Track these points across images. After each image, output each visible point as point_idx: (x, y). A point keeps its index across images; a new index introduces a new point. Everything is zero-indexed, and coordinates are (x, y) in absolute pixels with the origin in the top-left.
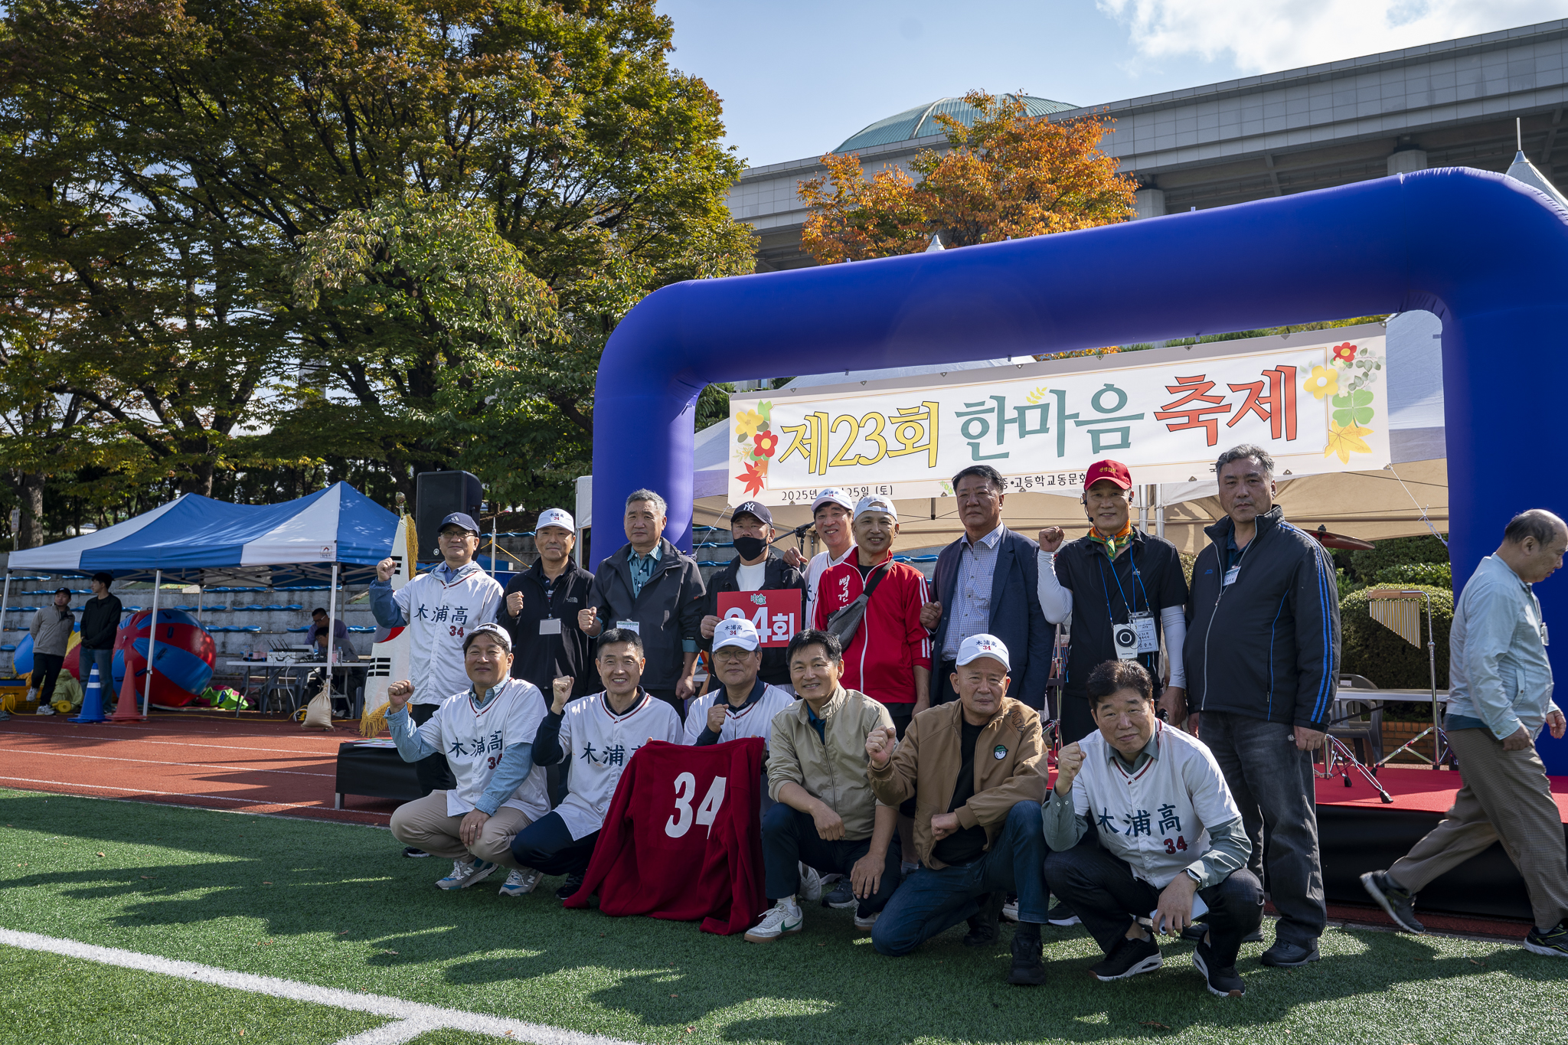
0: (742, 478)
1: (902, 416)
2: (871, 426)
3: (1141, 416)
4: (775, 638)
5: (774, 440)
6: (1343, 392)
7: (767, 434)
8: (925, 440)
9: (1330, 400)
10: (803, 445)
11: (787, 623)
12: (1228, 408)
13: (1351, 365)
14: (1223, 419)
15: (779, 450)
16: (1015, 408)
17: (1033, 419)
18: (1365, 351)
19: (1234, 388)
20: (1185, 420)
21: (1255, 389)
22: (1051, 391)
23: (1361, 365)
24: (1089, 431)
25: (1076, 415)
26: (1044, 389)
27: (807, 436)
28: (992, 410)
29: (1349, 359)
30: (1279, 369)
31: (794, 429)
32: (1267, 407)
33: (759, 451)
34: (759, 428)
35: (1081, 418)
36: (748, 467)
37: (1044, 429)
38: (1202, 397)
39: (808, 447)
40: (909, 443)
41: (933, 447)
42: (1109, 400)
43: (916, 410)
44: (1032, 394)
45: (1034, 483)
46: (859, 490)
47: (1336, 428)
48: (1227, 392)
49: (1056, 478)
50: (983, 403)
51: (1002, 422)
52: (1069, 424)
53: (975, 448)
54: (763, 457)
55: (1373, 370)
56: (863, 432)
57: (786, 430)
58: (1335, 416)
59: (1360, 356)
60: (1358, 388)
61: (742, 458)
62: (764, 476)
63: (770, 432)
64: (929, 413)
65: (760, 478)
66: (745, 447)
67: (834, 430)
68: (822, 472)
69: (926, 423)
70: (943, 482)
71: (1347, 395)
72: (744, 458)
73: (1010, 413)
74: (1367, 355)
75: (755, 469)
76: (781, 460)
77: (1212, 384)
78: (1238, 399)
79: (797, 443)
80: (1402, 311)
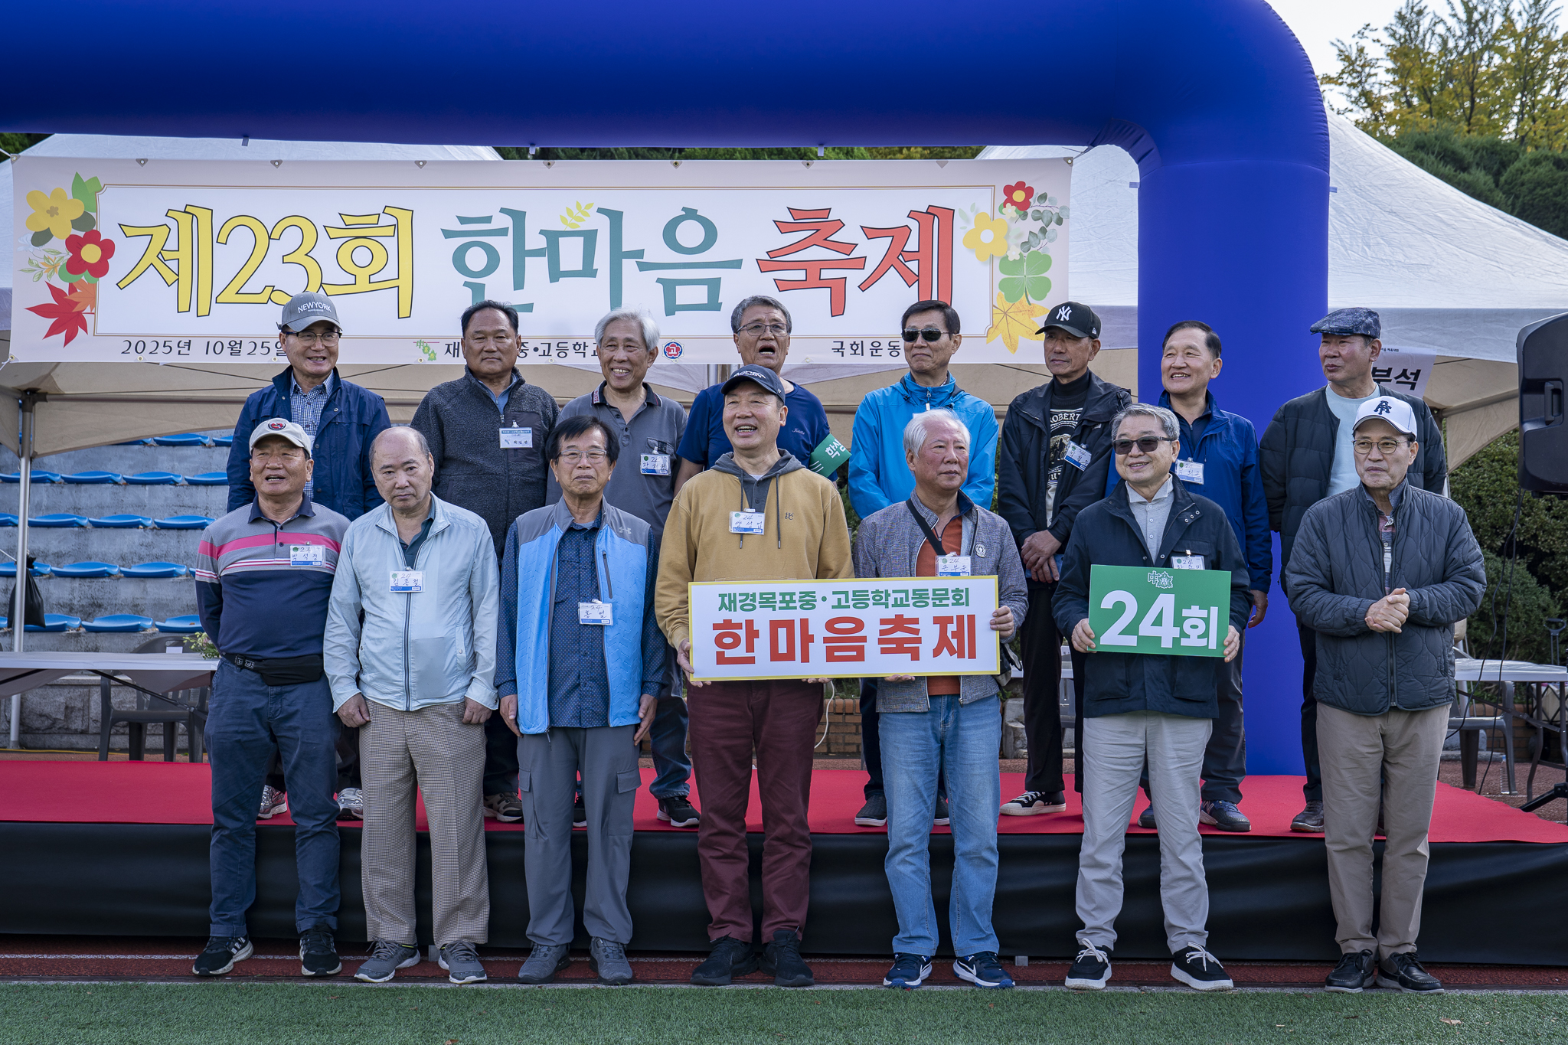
0: (41, 310)
1: (348, 227)
2: (292, 238)
3: (737, 264)
5: (108, 248)
6: (1014, 254)
7: (93, 237)
8: (390, 272)
9: (997, 263)
10: (164, 261)
12: (860, 263)
13: (1025, 216)
14: (854, 278)
15: (118, 265)
16: (542, 232)
17: (571, 253)
18: (1043, 197)
19: (871, 233)
20: (800, 275)
21: (898, 234)
22: (600, 210)
23: (1038, 217)
24: (659, 280)
25: (639, 254)
26: (589, 206)
27: (172, 244)
28: (503, 232)
29: (1023, 206)
30: (932, 212)
31: (147, 232)
32: (913, 266)
33: (75, 265)
34: (76, 224)
35: (645, 260)
36: (55, 292)
37: (588, 271)
38: (826, 243)
39: (173, 265)
40: (362, 275)
41: (404, 283)
42: (690, 234)
43: (374, 219)
44: (569, 211)
45: (571, 352)
46: (271, 346)
47: (1002, 303)
48: (859, 237)
50: (488, 219)
51: (521, 254)
52: (629, 266)
53: (478, 289)
54: (85, 277)
55: (1053, 225)
56: (278, 249)
57: (129, 231)
58: (1003, 285)
59: (1037, 203)
60: (1032, 249)
61: (41, 275)
62: (88, 309)
63: (98, 234)
64: (396, 226)
65: (79, 314)
66: (47, 255)
67: (222, 239)
68: (203, 311)
69: (391, 244)
70: (421, 342)
71: (1018, 258)
72: (45, 275)
73: (534, 240)
74: (1047, 203)
75: (69, 297)
76: (122, 285)
77: (840, 224)
78: (875, 251)
79: (152, 256)
80: (1093, 145)
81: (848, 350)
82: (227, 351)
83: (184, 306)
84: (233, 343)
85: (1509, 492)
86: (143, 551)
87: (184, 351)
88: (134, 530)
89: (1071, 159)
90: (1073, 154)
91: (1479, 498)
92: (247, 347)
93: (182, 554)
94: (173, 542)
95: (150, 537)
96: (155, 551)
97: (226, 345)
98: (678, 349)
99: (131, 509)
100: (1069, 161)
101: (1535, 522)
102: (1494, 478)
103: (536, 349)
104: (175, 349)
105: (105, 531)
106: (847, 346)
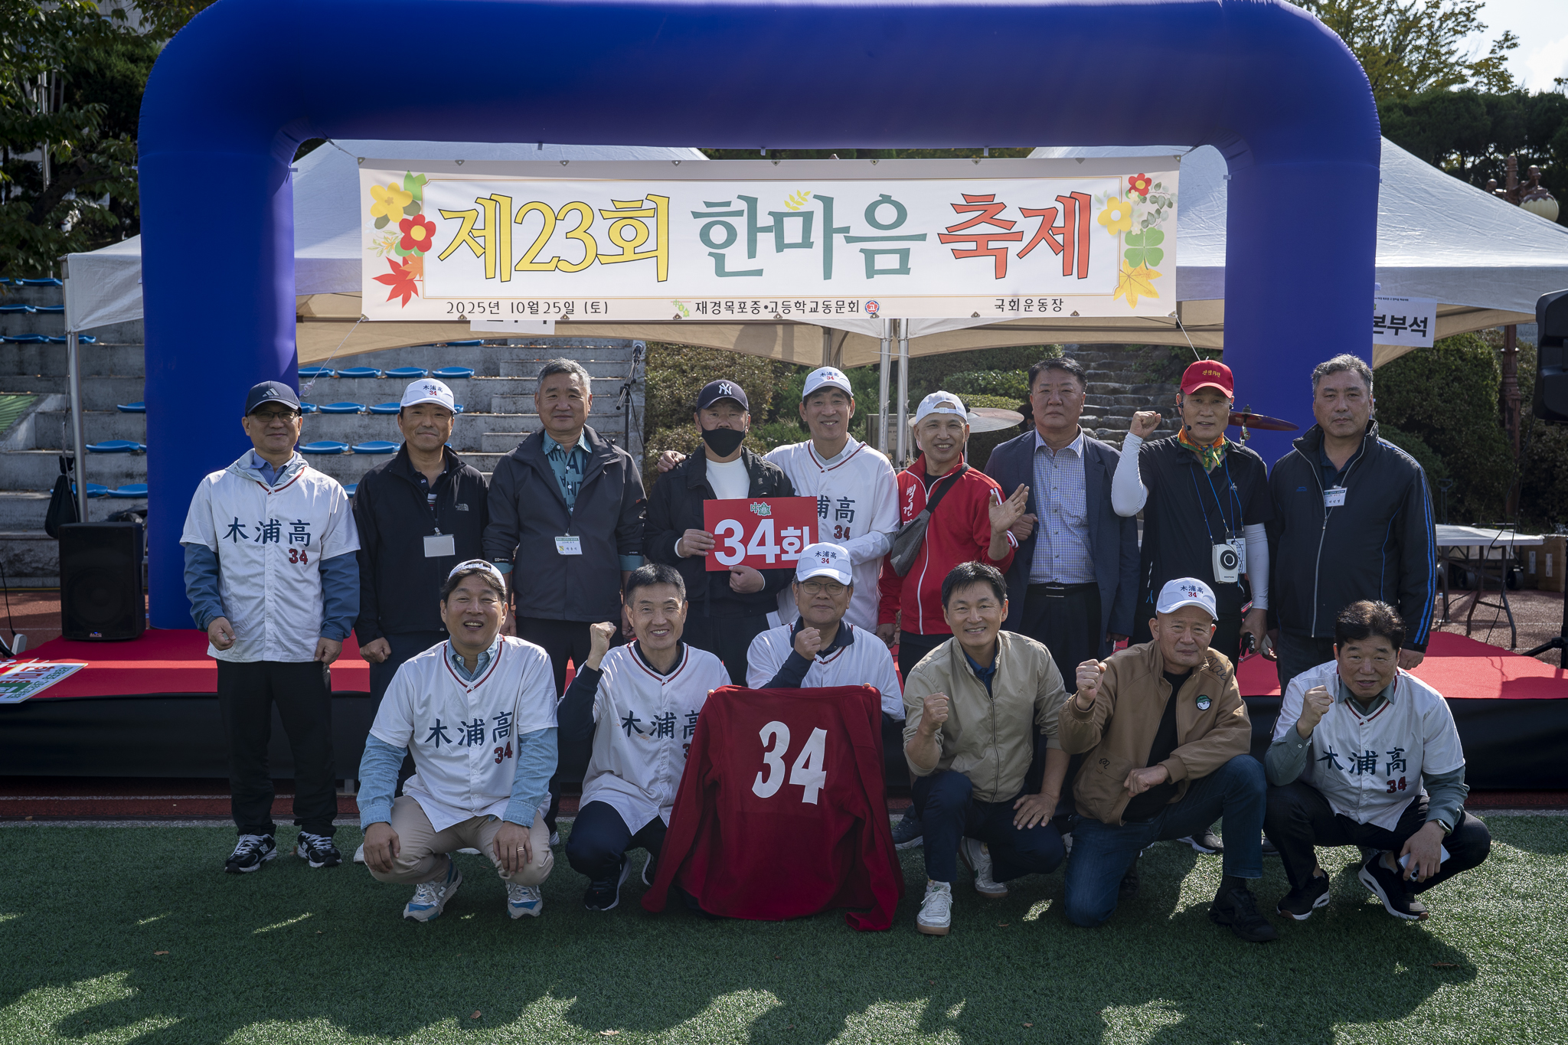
0: (383, 279)
1: (618, 210)
2: (573, 219)
3: (922, 237)
4: (784, 557)
5: (431, 229)
6: (1136, 229)
7: (419, 220)
8: (650, 245)
9: (1123, 236)
10: (473, 238)
11: (801, 538)
12: (1019, 236)
13: (1144, 200)
14: (1015, 248)
15: (438, 242)
16: (770, 213)
17: (793, 230)
18: (1158, 186)
19: (1027, 213)
20: (972, 246)
21: (1049, 215)
22: (816, 197)
23: (1154, 200)
24: (862, 251)
25: (846, 230)
26: (807, 193)
27: (479, 225)
28: (740, 213)
29: (1143, 193)
30: (1074, 196)
31: (460, 215)
32: (1059, 238)
33: (407, 243)
34: (406, 210)
35: (852, 234)
36: (393, 264)
37: (807, 243)
38: (992, 221)
39: (481, 241)
40: (629, 247)
41: (662, 253)
42: (886, 214)
43: (638, 204)
44: (792, 198)
45: (793, 309)
46: (561, 305)
47: (1127, 268)
48: (1017, 216)
49: (820, 305)
50: (728, 204)
51: (753, 230)
52: (838, 239)
53: (721, 260)
54: (414, 252)
55: (1165, 208)
56: (562, 227)
57: (446, 215)
58: (1127, 255)
59: (1154, 190)
60: (1150, 226)
61: (382, 252)
62: (417, 278)
63: (423, 217)
64: (656, 209)
65: (411, 281)
66: (386, 235)
67: (519, 220)
68: (505, 277)
69: (651, 223)
70: (676, 301)
71: (1139, 233)
72: (385, 252)
73: (764, 220)
74: (1161, 190)
75: (403, 268)
76: (442, 257)
77: (1002, 206)
78: (1030, 227)
79: (464, 234)
80: (1197, 146)
81: (1007, 306)
82: (528, 310)
83: (490, 274)
84: (531, 304)
85: (1411, 382)
86: (362, 431)
87: (495, 310)
88: (354, 415)
89: (1180, 156)
90: (1182, 154)
91: (1388, 387)
92: (543, 307)
93: (392, 433)
94: (384, 424)
95: (366, 421)
96: (370, 431)
97: (526, 306)
98: (876, 306)
99: (344, 397)
100: (1177, 158)
101: (1431, 406)
102: (1400, 371)
103: (766, 307)
104: (488, 310)
105: (332, 416)
106: (1006, 303)
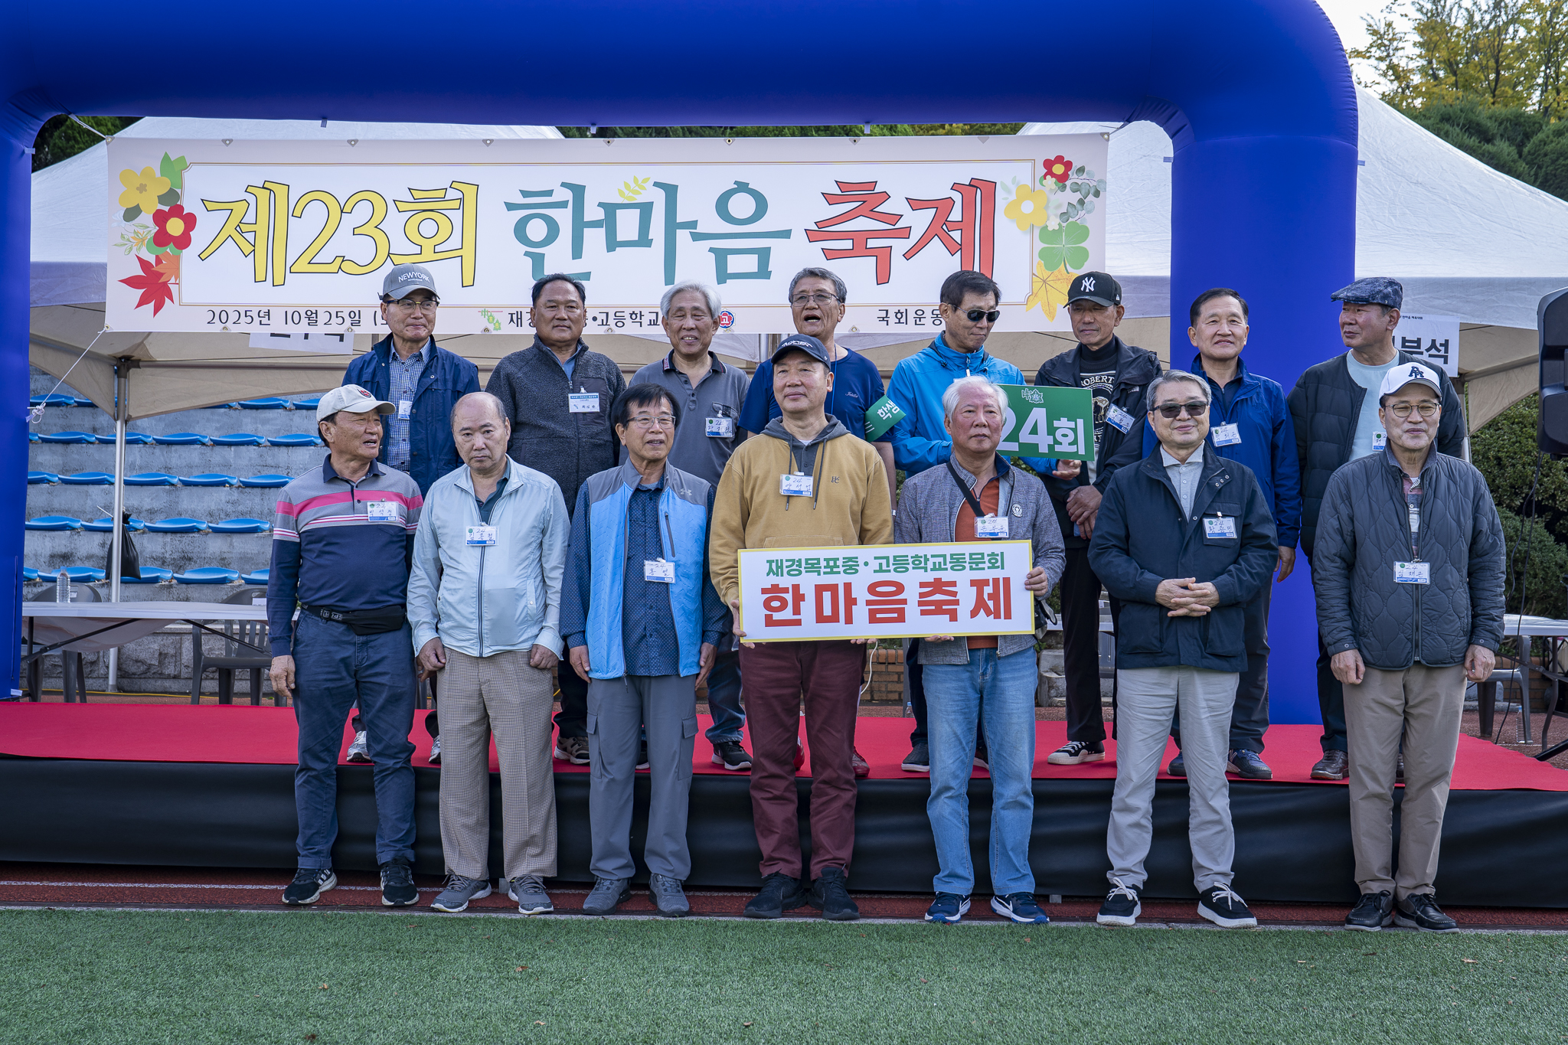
0: (131, 282)
1: (416, 201)
2: (362, 212)
3: (786, 234)
5: (190, 221)
6: (1053, 224)
7: (177, 211)
8: (455, 242)
9: (1037, 232)
10: (241, 233)
12: (906, 232)
13: (1064, 188)
14: (900, 246)
15: (200, 237)
16: (600, 205)
17: (628, 224)
18: (1081, 170)
19: (915, 204)
20: (847, 244)
21: (942, 206)
22: (656, 184)
23: (1076, 189)
24: (711, 250)
25: (693, 224)
26: (646, 180)
27: (250, 217)
28: (563, 205)
29: (1062, 179)
30: (974, 184)
31: (226, 206)
32: (956, 235)
33: (161, 238)
34: (162, 199)
35: (700, 229)
36: (144, 263)
37: (644, 241)
38: (872, 214)
39: (250, 237)
40: (428, 246)
41: (467, 253)
43: (441, 194)
44: (627, 185)
45: (628, 322)
46: (346, 315)
47: (1041, 271)
48: (903, 208)
50: (549, 193)
51: (579, 225)
52: (683, 236)
53: (538, 261)
54: (170, 249)
55: (1091, 197)
56: (349, 221)
57: (210, 206)
58: (1043, 254)
59: (1075, 176)
60: (1071, 220)
61: (131, 249)
62: (173, 280)
63: (181, 208)
64: (462, 200)
65: (165, 284)
66: (137, 229)
67: (297, 213)
68: (279, 280)
69: (456, 216)
70: (485, 311)
71: (1057, 228)
72: (134, 248)
73: (593, 212)
74: (1085, 176)
75: (156, 269)
76: (203, 256)
77: (885, 196)
78: (919, 221)
79: (230, 229)
80: (1129, 121)
81: (892, 319)
82: (304, 321)
83: (260, 276)
84: (309, 313)
85: (1528, 453)
86: (229, 508)
87: (265, 321)
88: (221, 488)
89: (1108, 134)
90: (1110, 131)
91: (1498, 459)
92: (323, 317)
93: (266, 511)
94: (257, 500)
95: (235, 495)
96: (240, 508)
97: (303, 315)
98: (729, 318)
99: (218, 469)
100: (1104, 137)
101: (1553, 483)
102: (1514, 440)
103: (595, 319)
104: (257, 320)
105: (194, 489)
106: (891, 314)
